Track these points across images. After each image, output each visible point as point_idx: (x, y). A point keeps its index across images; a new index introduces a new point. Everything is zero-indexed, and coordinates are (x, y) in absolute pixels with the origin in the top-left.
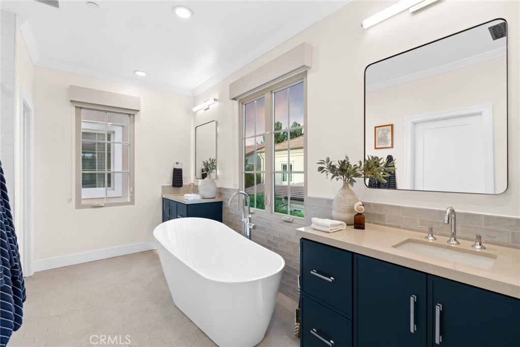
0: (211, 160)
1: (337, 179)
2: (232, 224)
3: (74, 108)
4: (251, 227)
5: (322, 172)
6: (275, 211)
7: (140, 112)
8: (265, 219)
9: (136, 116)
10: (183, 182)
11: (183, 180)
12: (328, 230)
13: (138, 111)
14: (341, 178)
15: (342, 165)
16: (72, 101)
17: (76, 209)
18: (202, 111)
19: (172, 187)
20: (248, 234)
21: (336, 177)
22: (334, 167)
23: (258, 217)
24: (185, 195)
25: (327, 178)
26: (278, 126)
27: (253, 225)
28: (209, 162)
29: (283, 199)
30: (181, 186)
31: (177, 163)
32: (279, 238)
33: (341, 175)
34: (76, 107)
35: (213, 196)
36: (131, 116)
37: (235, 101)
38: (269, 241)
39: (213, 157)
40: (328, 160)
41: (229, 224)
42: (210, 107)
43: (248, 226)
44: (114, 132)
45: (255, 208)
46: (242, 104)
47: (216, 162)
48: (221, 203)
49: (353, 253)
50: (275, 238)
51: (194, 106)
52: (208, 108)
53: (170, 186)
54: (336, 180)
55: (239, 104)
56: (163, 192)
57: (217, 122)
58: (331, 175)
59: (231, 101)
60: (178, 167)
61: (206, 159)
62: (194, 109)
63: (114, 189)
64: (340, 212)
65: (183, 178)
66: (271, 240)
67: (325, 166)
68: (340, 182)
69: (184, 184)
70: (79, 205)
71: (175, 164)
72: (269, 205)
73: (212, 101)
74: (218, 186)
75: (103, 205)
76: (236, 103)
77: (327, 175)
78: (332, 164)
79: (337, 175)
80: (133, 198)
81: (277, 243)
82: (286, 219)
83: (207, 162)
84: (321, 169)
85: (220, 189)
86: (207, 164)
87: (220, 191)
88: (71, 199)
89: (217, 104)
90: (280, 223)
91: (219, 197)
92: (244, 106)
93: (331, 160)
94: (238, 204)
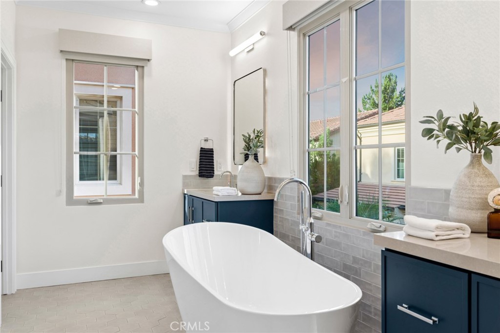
0: (256, 132)
1: (459, 150)
2: (288, 236)
3: (64, 62)
4: (314, 239)
5: (429, 139)
6: (357, 215)
7: (151, 61)
8: (340, 227)
9: (145, 68)
10: (215, 169)
11: (215, 167)
12: (432, 235)
13: (149, 60)
14: (467, 148)
15: (466, 123)
16: (61, 51)
17: (67, 205)
18: (244, 54)
19: (198, 178)
20: (309, 251)
21: (456, 146)
22: (452, 127)
23: (328, 225)
24: (215, 188)
25: (438, 148)
26: (390, 80)
27: (317, 235)
28: (252, 136)
29: (396, 210)
30: (212, 176)
31: (206, 140)
32: (361, 259)
33: (466, 142)
34: (67, 59)
35: (258, 191)
36: (139, 69)
37: (292, 33)
38: (345, 266)
39: (260, 128)
40: (440, 114)
41: (283, 238)
42: (256, 46)
43: (307, 237)
44: (121, 98)
45: (325, 211)
46: (304, 35)
47: (264, 135)
48: (271, 202)
49: (470, 273)
50: (356, 260)
51: (232, 47)
52: (253, 49)
53: (195, 176)
54: (455, 151)
55: (299, 36)
56: (185, 185)
57: (265, 71)
58: (447, 141)
59: (286, 31)
60: (207, 146)
61: (249, 131)
62: (232, 53)
63: (121, 184)
64: (463, 208)
65: (215, 164)
66: (349, 263)
67: (434, 126)
68: (464, 154)
69: (216, 173)
70: (71, 200)
71: (203, 141)
72: (345, 203)
73: (258, 36)
74: (267, 175)
75: (102, 201)
76: (294, 34)
77: (438, 142)
78: (449, 123)
79: (459, 142)
80: (141, 193)
81: (360, 269)
82: (373, 227)
83: (250, 136)
84: (428, 133)
85: (270, 179)
86: (249, 139)
87: (271, 184)
88: (61, 191)
89: (265, 40)
90: (365, 234)
91: (268, 193)
92: (307, 38)
93: (445, 116)
94: (296, 203)
